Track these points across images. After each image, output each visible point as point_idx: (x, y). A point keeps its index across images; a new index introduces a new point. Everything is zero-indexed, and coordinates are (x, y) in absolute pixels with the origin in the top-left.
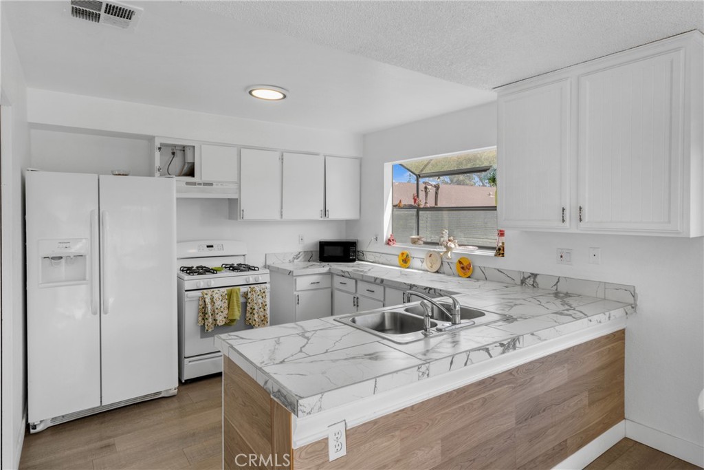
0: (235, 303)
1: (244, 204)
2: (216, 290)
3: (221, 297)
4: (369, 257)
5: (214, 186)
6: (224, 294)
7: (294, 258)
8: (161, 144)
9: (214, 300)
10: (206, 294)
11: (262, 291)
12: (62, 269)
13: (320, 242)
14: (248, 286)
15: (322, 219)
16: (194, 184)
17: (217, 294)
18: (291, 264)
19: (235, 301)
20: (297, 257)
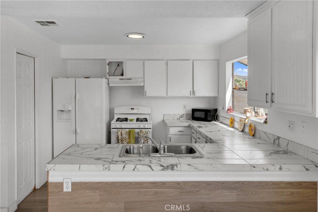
0: (132, 137)
1: (146, 89)
2: (123, 130)
3: (125, 133)
4: (221, 119)
5: (132, 80)
6: (127, 132)
7: (180, 117)
8: (109, 62)
9: (122, 133)
10: (119, 131)
11: (147, 132)
12: (64, 116)
13: (192, 109)
14: (139, 129)
15: (192, 96)
16: (123, 79)
17: (124, 131)
18: (178, 120)
19: (132, 136)
20: (182, 116)
